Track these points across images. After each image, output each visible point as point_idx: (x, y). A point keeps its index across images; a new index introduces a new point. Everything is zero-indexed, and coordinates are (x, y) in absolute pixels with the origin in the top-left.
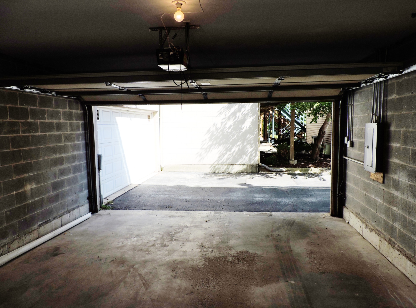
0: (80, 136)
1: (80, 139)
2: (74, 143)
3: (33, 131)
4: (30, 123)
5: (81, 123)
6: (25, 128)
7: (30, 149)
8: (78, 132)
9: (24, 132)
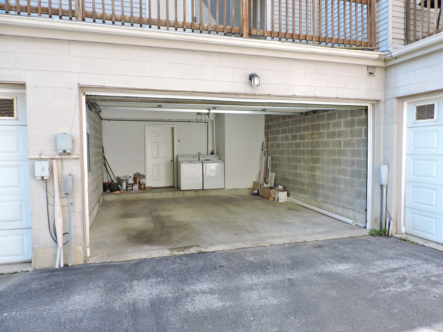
0: (362, 142)
1: (361, 145)
2: (354, 148)
3: (322, 138)
4: (320, 132)
5: (365, 129)
6: (318, 136)
7: (319, 149)
8: (360, 138)
9: (317, 139)
